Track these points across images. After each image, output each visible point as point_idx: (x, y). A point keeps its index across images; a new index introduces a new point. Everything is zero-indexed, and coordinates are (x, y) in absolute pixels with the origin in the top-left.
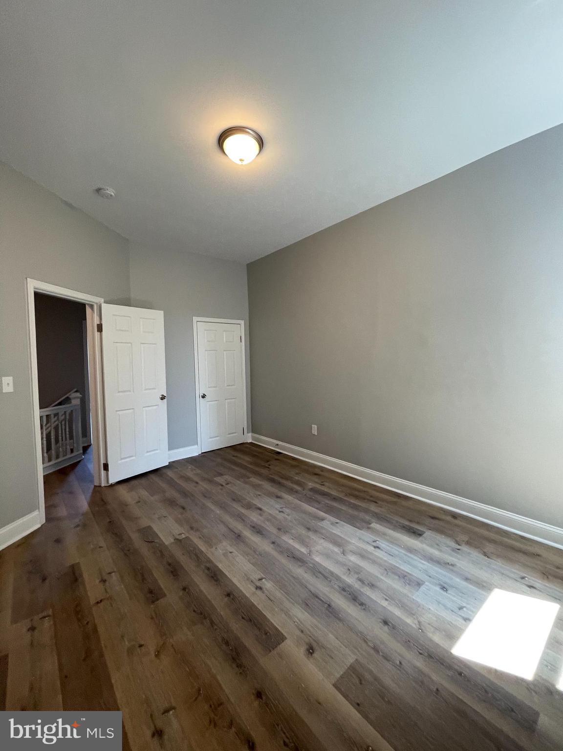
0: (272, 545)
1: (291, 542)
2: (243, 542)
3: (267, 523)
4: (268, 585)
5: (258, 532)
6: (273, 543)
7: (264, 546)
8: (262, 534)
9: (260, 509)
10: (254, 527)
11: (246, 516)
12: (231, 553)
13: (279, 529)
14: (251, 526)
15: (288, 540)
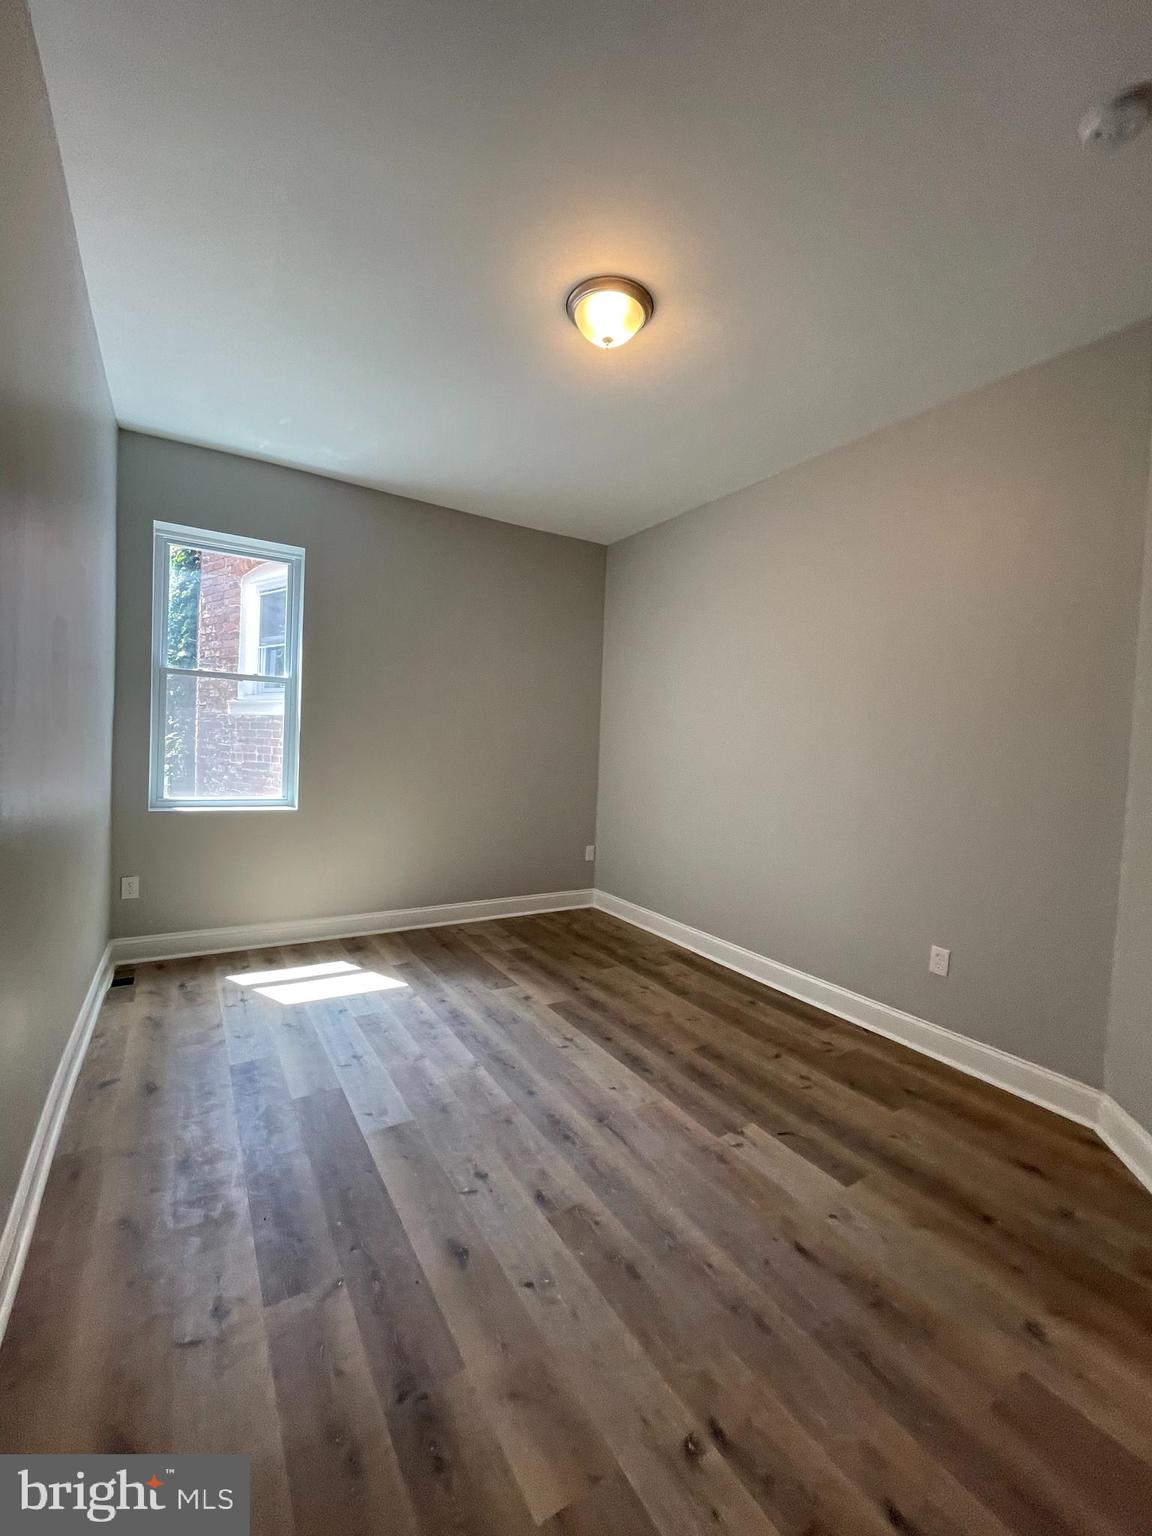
0: (534, 1089)
1: (497, 1090)
2: (590, 1105)
3: (532, 1144)
4: (556, 1041)
5: (557, 1122)
6: (531, 1093)
7: (550, 1092)
8: (551, 1116)
9: (540, 1198)
10: (567, 1137)
11: (585, 1179)
12: (614, 1088)
13: (508, 1121)
14: (574, 1143)
15: (500, 1093)
